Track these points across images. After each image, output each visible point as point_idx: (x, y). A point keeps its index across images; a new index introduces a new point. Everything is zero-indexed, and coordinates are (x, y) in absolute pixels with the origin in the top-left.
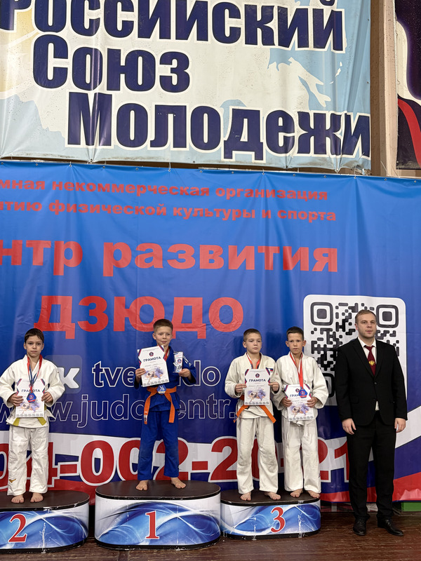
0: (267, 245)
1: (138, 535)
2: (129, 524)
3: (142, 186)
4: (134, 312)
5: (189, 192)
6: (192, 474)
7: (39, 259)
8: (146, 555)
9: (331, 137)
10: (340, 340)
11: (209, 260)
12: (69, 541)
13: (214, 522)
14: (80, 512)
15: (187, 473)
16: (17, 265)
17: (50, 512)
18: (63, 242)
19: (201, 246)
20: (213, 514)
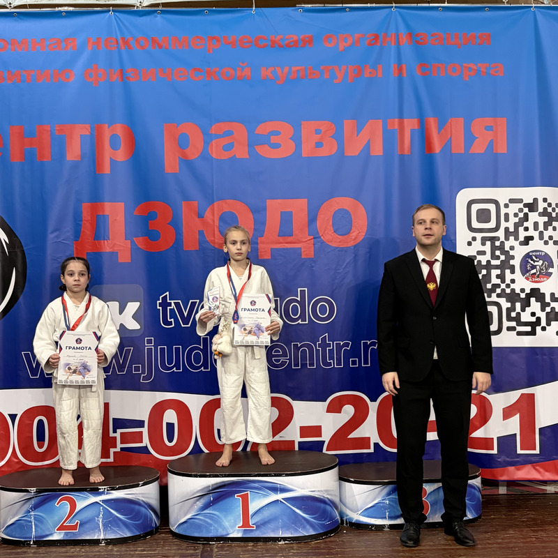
0: (401, 117)
1: (226, 524)
2: (214, 510)
3: (214, 38)
4: (211, 222)
5: (283, 43)
6: (299, 442)
7: (74, 152)
8: (237, 549)
10: (512, 253)
11: (316, 143)
12: (135, 530)
13: (330, 505)
14: (147, 493)
15: (294, 441)
16: (45, 160)
17: (107, 494)
18: (107, 125)
19: (303, 122)
20: (328, 494)
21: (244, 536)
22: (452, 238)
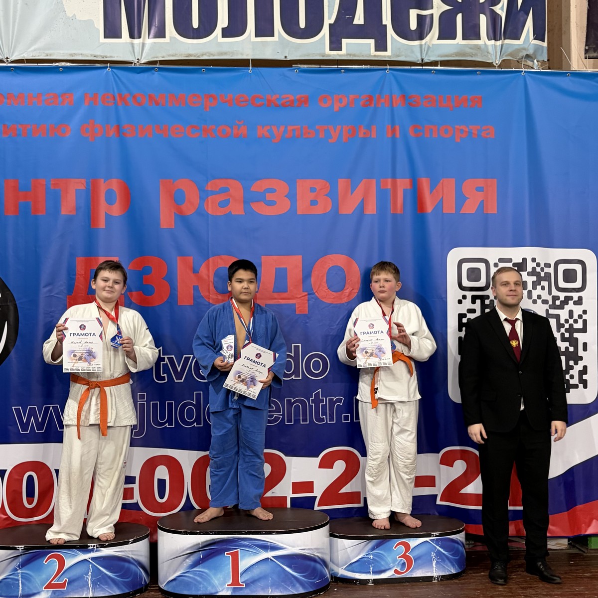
0: (394, 177)
1: (216, 582)
2: (204, 568)
3: (212, 96)
4: (205, 277)
5: (279, 103)
6: (291, 498)
7: (69, 206)
9: (488, 13)
11: (311, 201)
12: (124, 588)
13: (320, 564)
14: (137, 550)
15: (286, 497)
16: (40, 214)
17: (96, 551)
18: (102, 180)
19: (297, 180)
20: (318, 553)
21: (233, 594)
22: (443, 296)
